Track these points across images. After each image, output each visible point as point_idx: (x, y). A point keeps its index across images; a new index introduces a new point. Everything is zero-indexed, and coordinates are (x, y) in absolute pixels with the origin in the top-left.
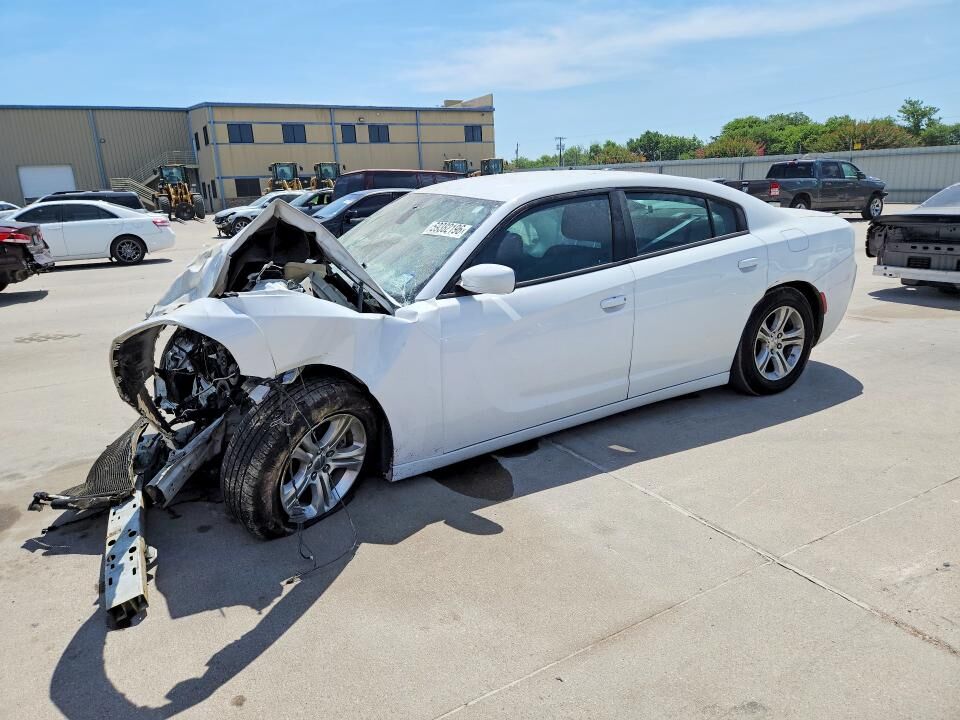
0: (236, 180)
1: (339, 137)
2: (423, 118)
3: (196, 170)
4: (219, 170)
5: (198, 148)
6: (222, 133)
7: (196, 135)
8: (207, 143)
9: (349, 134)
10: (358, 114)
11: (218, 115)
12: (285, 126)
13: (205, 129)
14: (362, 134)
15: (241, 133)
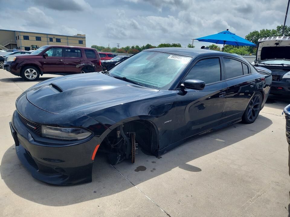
0: (25, 47)
1: (49, 40)
2: (69, 38)
3: (16, 44)
4: (21, 45)
5: (17, 40)
6: (22, 38)
7: (17, 37)
8: (19, 39)
9: (51, 40)
10: (54, 36)
11: (21, 34)
12: (36, 37)
13: (18, 36)
14: (54, 40)
15: (26, 38)
